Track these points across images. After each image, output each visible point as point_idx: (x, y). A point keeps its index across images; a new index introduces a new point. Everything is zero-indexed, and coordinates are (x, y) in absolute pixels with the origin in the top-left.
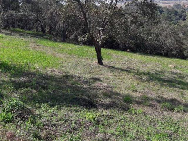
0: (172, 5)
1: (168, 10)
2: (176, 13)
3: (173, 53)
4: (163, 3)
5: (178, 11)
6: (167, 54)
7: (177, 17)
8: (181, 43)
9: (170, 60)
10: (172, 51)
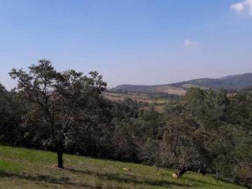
0: (122, 99)
1: (119, 106)
2: (127, 109)
3: (127, 156)
4: (112, 96)
5: (130, 106)
6: (120, 158)
7: (129, 113)
8: (134, 145)
9: (123, 164)
10: (125, 153)
